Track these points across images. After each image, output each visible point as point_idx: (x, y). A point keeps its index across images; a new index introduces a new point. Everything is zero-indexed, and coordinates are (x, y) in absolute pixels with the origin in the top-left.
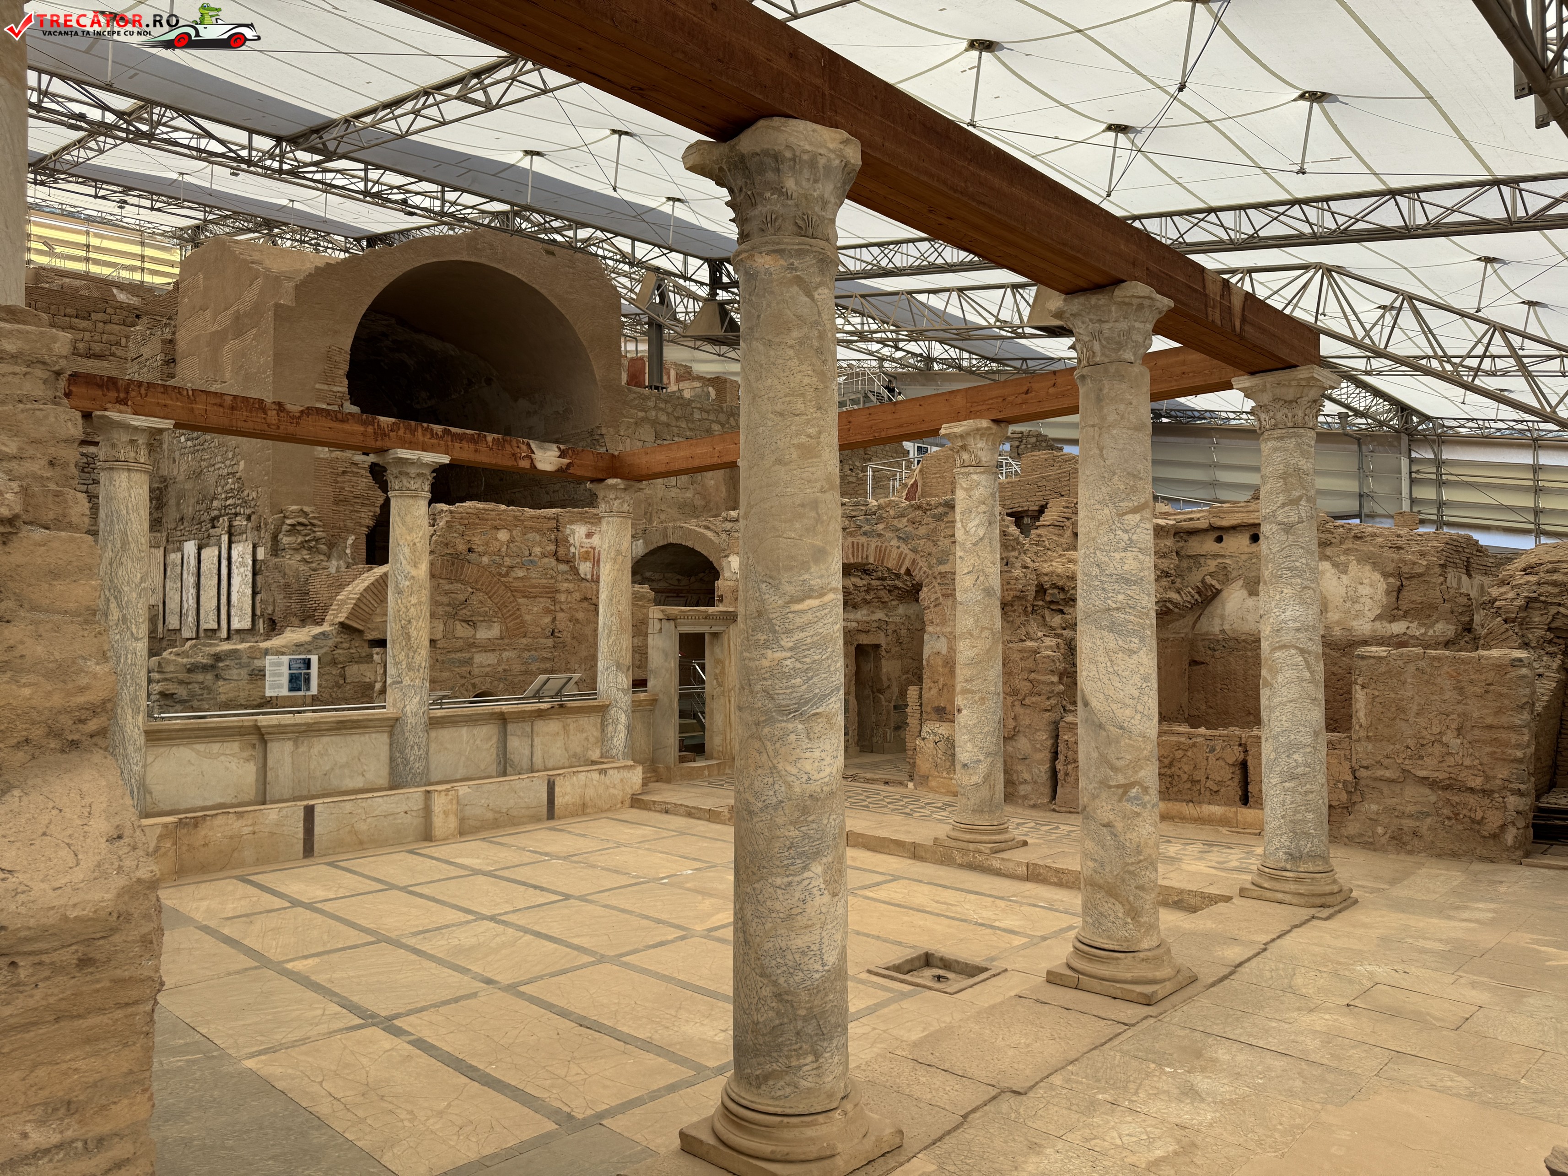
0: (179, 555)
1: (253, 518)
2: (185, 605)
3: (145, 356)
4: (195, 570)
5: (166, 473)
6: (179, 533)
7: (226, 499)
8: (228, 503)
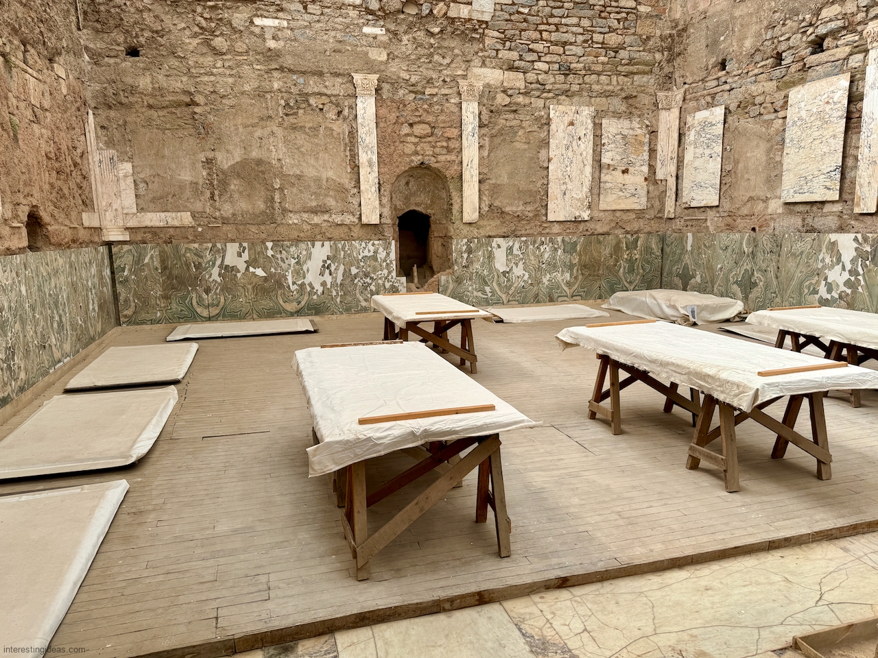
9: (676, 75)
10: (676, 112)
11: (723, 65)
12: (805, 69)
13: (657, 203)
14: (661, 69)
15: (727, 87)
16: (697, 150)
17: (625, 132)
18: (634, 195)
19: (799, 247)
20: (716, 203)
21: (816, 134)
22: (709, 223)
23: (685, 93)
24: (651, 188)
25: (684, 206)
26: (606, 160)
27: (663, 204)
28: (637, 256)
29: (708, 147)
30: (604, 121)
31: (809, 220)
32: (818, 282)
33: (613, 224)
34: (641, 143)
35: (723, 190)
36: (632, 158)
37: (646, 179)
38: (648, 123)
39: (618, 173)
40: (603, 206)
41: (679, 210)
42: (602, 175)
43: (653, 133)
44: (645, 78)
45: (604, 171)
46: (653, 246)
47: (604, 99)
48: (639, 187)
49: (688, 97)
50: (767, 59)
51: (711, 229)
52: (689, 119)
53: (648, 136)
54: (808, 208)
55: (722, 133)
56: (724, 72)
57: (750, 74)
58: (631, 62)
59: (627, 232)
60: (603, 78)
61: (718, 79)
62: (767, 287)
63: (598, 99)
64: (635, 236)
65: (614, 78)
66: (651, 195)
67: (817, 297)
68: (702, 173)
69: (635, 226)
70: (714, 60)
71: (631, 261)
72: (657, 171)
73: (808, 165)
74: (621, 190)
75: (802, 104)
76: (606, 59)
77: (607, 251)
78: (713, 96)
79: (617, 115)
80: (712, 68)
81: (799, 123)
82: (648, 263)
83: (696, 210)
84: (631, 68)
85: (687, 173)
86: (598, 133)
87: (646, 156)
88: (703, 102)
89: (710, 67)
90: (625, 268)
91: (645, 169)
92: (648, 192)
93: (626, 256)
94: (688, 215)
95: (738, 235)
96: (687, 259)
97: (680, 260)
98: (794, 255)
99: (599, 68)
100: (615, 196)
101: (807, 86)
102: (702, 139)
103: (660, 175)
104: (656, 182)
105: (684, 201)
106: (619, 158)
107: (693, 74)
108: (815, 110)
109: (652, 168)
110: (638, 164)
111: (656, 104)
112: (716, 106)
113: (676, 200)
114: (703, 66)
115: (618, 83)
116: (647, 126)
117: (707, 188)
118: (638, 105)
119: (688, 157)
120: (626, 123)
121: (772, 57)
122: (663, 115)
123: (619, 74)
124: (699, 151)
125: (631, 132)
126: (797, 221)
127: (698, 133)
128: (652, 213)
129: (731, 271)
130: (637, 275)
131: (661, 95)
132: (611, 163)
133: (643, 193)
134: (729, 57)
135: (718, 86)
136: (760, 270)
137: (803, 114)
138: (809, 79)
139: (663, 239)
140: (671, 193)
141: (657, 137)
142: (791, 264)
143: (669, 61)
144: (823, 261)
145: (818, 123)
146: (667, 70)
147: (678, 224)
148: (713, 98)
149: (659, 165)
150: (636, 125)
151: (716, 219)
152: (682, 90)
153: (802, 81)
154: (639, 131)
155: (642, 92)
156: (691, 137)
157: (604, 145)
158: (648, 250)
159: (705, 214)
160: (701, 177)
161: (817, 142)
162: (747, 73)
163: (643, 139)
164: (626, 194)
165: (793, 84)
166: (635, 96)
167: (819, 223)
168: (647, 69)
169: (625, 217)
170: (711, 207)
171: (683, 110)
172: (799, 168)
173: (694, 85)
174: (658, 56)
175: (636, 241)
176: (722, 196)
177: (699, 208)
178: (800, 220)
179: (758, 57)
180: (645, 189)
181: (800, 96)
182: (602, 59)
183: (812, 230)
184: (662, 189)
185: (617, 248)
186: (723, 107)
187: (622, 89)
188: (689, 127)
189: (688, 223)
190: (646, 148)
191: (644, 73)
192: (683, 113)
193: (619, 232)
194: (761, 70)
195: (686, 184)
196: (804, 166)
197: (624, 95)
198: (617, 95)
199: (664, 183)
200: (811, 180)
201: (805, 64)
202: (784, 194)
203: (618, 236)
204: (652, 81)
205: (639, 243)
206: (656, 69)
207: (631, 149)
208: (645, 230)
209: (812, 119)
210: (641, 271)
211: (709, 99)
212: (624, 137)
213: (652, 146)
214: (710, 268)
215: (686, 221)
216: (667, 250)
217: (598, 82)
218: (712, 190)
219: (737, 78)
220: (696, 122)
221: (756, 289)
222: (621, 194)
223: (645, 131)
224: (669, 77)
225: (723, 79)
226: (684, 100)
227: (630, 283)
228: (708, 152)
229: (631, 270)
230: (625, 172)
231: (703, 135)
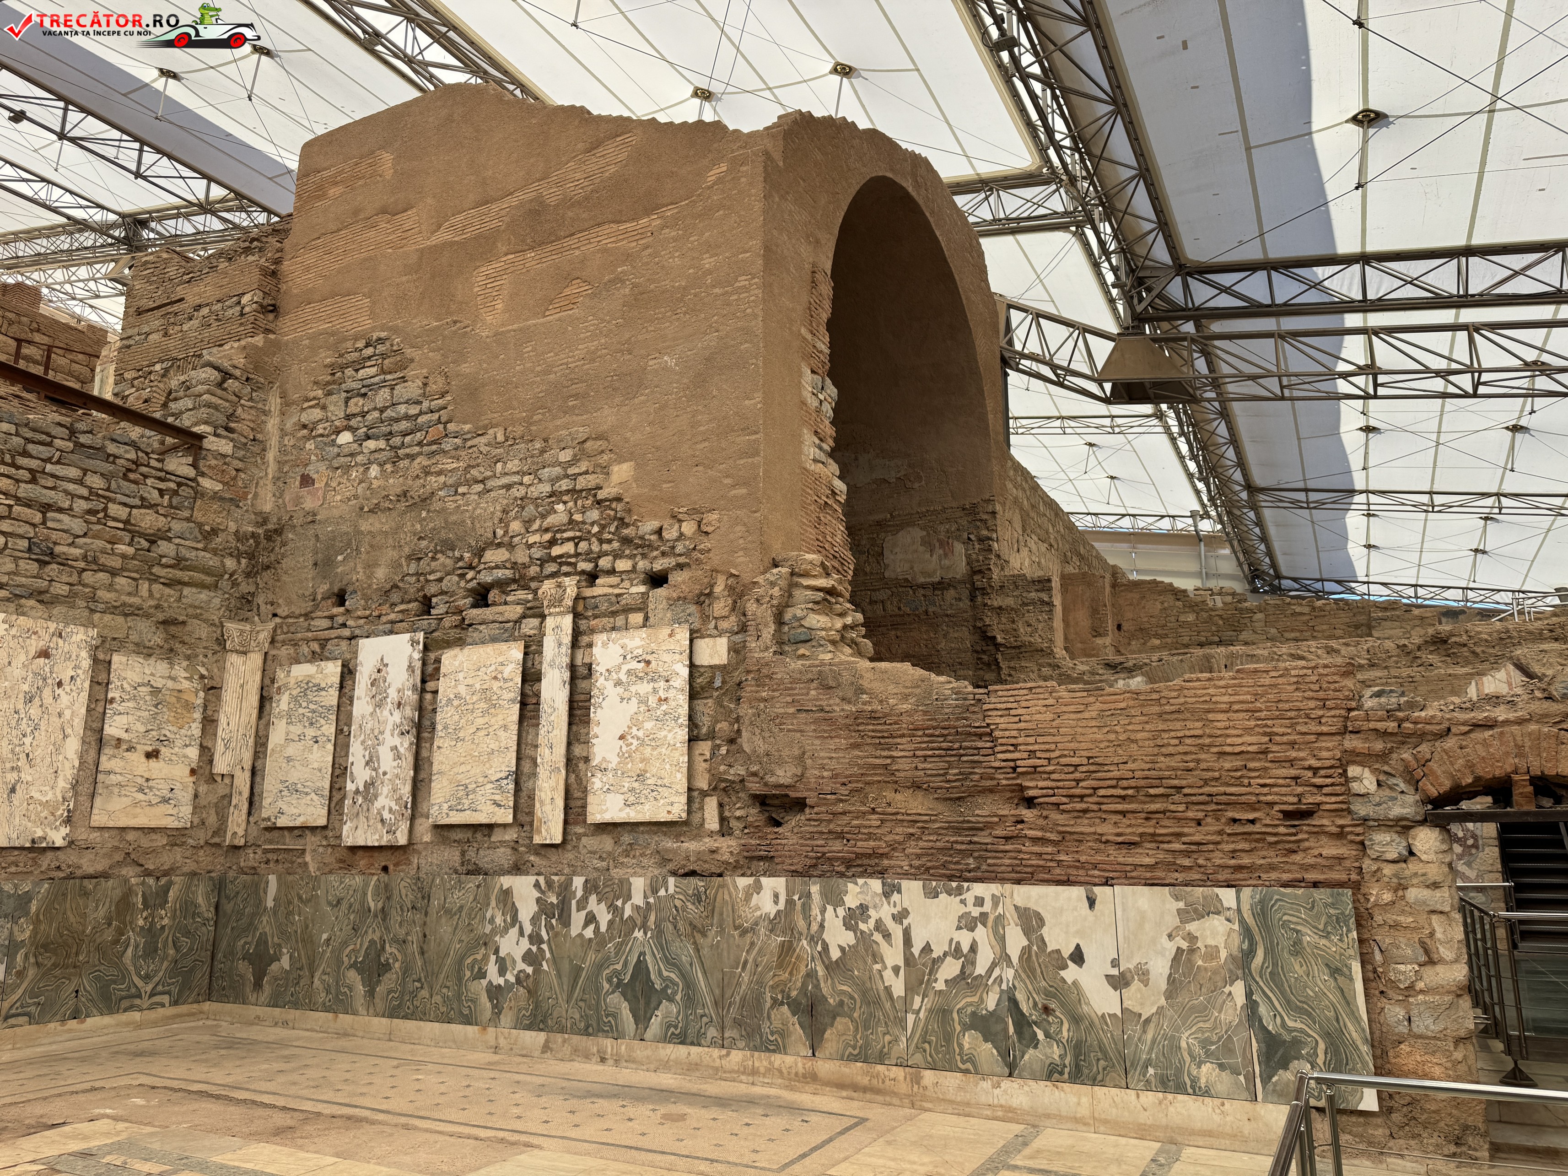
0: (332, 670)
1: (676, 578)
2: (360, 774)
3: (192, 300)
4: (411, 696)
5: (268, 507)
6: (326, 623)
7: (552, 542)
8: (556, 551)
9: (260, 599)
10: (256, 659)
11: (340, 598)
12: (463, 625)
13: (212, 819)
14: (235, 584)
15: (346, 632)
16: (292, 728)
17: (159, 683)
18: (166, 801)
19: (457, 898)
20: (322, 822)
21: (480, 721)
22: (308, 858)
23: (275, 630)
24: (203, 789)
25: (264, 824)
26: (114, 728)
27: (223, 820)
28: (166, 921)
29: (311, 724)
30: (116, 658)
31: (471, 854)
32: (486, 958)
33: (119, 857)
34: (189, 707)
35: (335, 800)
36: (168, 730)
37: (193, 772)
38: (203, 671)
39: (137, 759)
40: (99, 819)
41: (254, 831)
42: (103, 758)
43: (213, 690)
44: (204, 595)
45: (108, 751)
46: (200, 900)
47: (120, 619)
48: (178, 786)
49: (280, 638)
50: (409, 602)
51: (312, 868)
52: (280, 675)
53: (202, 694)
54: (469, 834)
55: (335, 702)
56: (342, 609)
57: (384, 619)
58: (179, 563)
59: (148, 873)
60: (121, 581)
61: (331, 618)
62: (406, 970)
63: (107, 618)
64: (163, 881)
65: (144, 586)
66: (203, 802)
67: (484, 982)
68: (299, 767)
69: (166, 860)
70: (326, 587)
71: (151, 932)
72: (217, 757)
73: (469, 767)
74: (141, 790)
75: (461, 676)
76: (130, 551)
77: (102, 912)
78: (323, 643)
79: (145, 651)
80: (323, 599)
81: (456, 703)
82: (187, 933)
83: (286, 833)
84: (179, 574)
85: (271, 765)
86: (102, 677)
87: (196, 729)
88: (305, 649)
89: (319, 597)
90: (137, 946)
91: (193, 753)
92: (196, 796)
93: (141, 922)
94: (271, 843)
95: (358, 879)
96: (265, 925)
97: (251, 926)
98: (448, 912)
99: (116, 563)
100: (126, 801)
101: (467, 650)
102: (301, 711)
103: (221, 766)
104: (212, 779)
105: (264, 815)
106: (142, 729)
107: (289, 602)
108: (478, 686)
109: (206, 753)
110: (179, 743)
111: (221, 642)
112: (328, 659)
113: (249, 814)
114: (307, 593)
115: (151, 595)
116: (202, 677)
117: (307, 794)
118: (186, 639)
119: (276, 737)
120: (162, 667)
121: (416, 600)
122: (234, 659)
123: (154, 579)
124: (297, 729)
125: (170, 684)
126: (452, 855)
127: (295, 699)
128: (202, 836)
129: (345, 944)
130: (162, 960)
131: (232, 628)
132: (125, 736)
133: (185, 796)
134: (350, 589)
135: (332, 628)
136: (395, 940)
137: (462, 690)
138: (469, 640)
139: (220, 886)
140: (241, 801)
141: (219, 698)
142: (445, 929)
143: (248, 575)
144: (492, 920)
145: (483, 705)
146: (245, 587)
147: (251, 858)
148: (323, 647)
149: (220, 747)
150: (180, 671)
151: (321, 849)
152: (271, 625)
153: (460, 642)
154: (186, 684)
155: (196, 617)
156: (282, 703)
157: (112, 700)
158: (188, 907)
159: (302, 841)
160: (296, 775)
161: (482, 733)
162: (379, 616)
163: (191, 698)
164: (150, 796)
165: (448, 644)
166: (184, 623)
167: (487, 858)
168: (209, 580)
169: (145, 842)
170: (313, 829)
171: (270, 657)
172: (455, 770)
173: (291, 620)
174: (230, 563)
175: (166, 889)
176: (333, 811)
177: (291, 829)
178: (458, 853)
179: (395, 597)
180: (191, 791)
181: (457, 663)
182: (122, 548)
183: (476, 871)
184: (222, 790)
185: (124, 905)
186: (339, 663)
187: (157, 607)
188: (279, 688)
189: (272, 856)
190: (198, 715)
191: (203, 586)
192: (269, 662)
193: (129, 872)
194: (400, 617)
195: (270, 785)
196: (463, 768)
197: (161, 617)
198: (148, 616)
199: (227, 781)
200: (474, 791)
201: (464, 619)
202: (434, 811)
203: (126, 881)
204: (217, 601)
205: (171, 893)
206: (224, 584)
207: (167, 715)
208: (186, 869)
209: (475, 698)
210: (172, 952)
211: (315, 646)
212: (156, 691)
213: (209, 713)
214: (307, 940)
215: (266, 851)
216: (228, 907)
217: (110, 587)
218: (315, 797)
219: (362, 621)
220: (293, 681)
221: (388, 975)
222: (140, 796)
223: (196, 684)
224: (247, 600)
225: (340, 620)
226: (273, 642)
227: (147, 978)
228: (311, 732)
229: (150, 951)
230: (152, 755)
231: (304, 704)
